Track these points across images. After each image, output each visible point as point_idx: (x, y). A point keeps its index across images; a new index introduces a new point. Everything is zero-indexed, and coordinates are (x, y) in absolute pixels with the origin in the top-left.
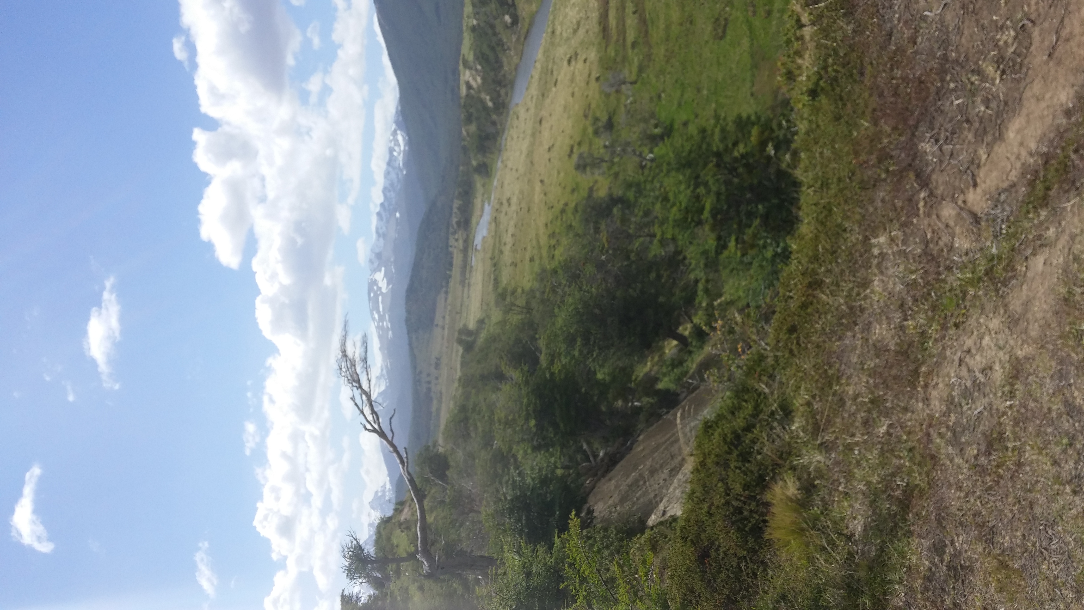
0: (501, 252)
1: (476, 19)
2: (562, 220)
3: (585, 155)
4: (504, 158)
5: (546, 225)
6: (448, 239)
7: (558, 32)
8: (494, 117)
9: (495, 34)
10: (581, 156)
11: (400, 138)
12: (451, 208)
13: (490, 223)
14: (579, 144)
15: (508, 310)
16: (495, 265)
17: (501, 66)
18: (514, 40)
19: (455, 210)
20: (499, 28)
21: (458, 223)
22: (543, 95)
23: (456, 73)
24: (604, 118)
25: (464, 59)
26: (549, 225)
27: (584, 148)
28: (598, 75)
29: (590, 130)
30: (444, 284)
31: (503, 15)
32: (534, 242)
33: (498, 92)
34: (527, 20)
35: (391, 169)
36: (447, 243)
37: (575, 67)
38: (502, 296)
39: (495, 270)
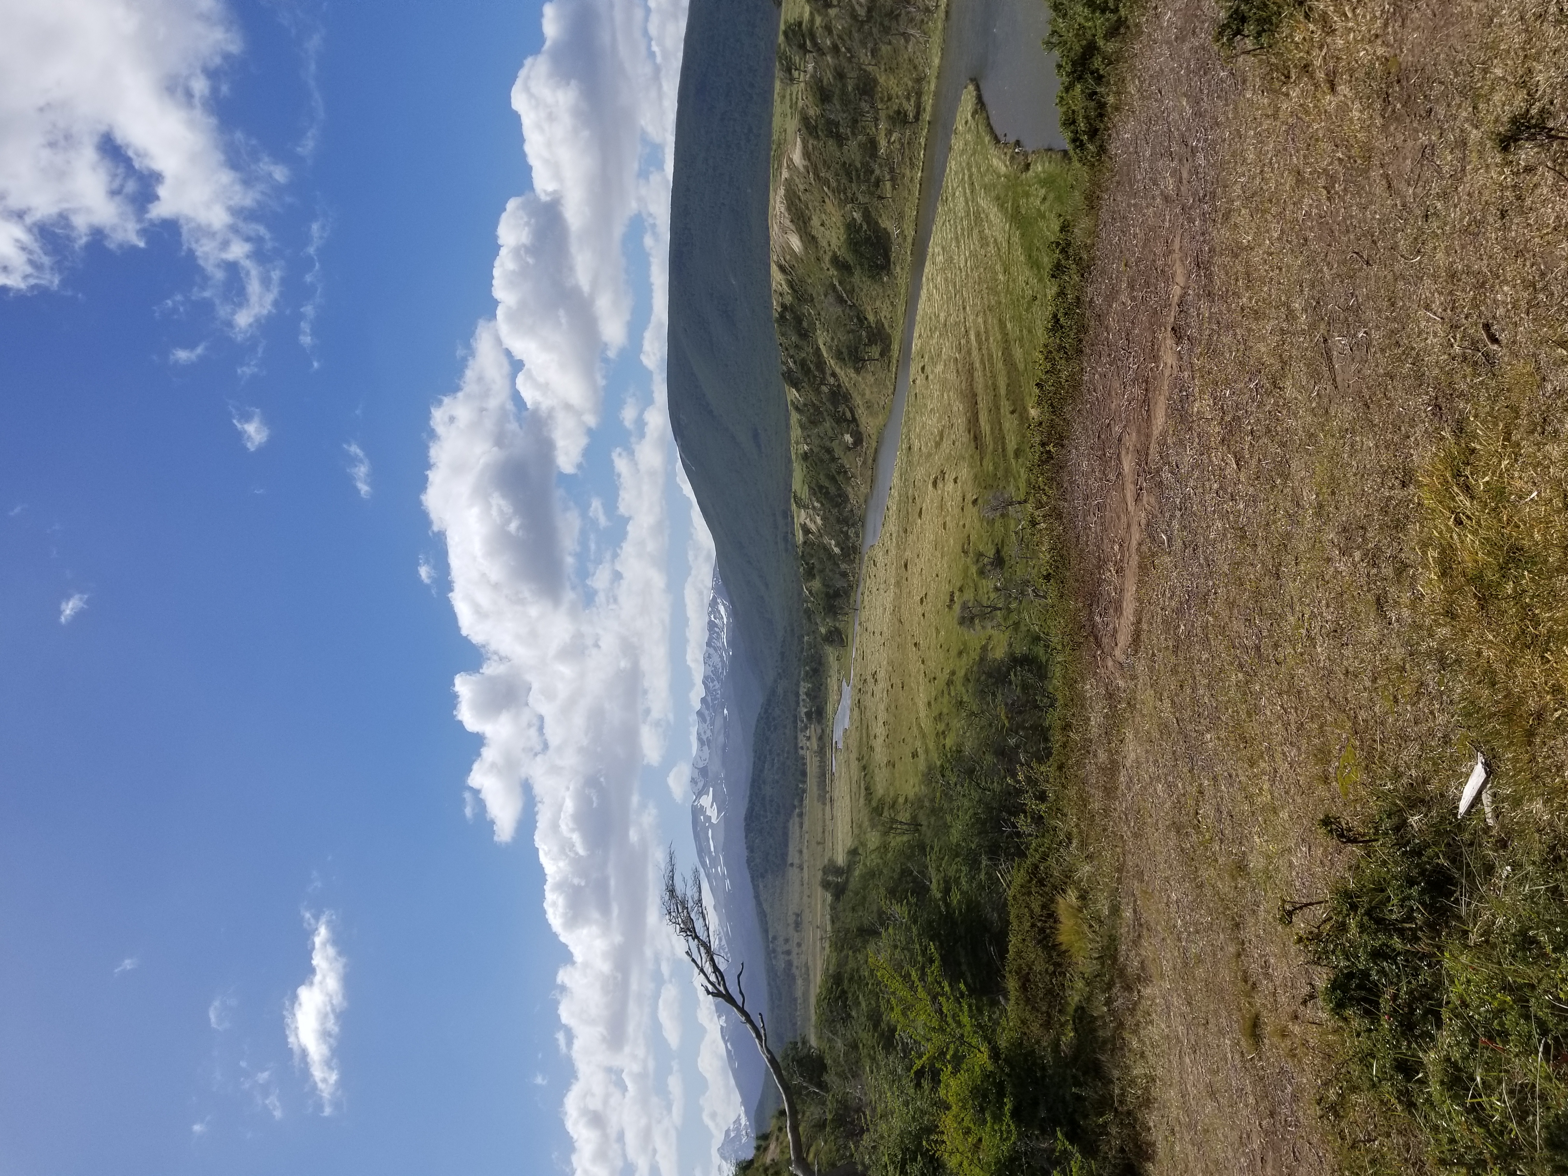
0: (872, 748)
1: (807, 444)
2: (949, 694)
3: (970, 605)
4: (863, 619)
5: (929, 704)
6: (796, 738)
7: (916, 448)
8: (843, 566)
9: (834, 459)
10: (964, 606)
11: (722, 609)
12: (797, 695)
13: (852, 710)
14: (961, 590)
15: (889, 828)
16: (864, 768)
17: (846, 499)
18: (859, 464)
19: (803, 697)
20: (838, 452)
21: (809, 715)
22: (906, 531)
23: (787, 515)
24: (991, 553)
25: (795, 496)
26: (933, 702)
27: (969, 595)
28: (975, 497)
29: (973, 569)
30: (796, 803)
31: (842, 435)
32: (915, 729)
33: (846, 534)
34: (874, 437)
35: (712, 651)
36: (796, 744)
37: (943, 490)
38: (877, 811)
39: (866, 775)
